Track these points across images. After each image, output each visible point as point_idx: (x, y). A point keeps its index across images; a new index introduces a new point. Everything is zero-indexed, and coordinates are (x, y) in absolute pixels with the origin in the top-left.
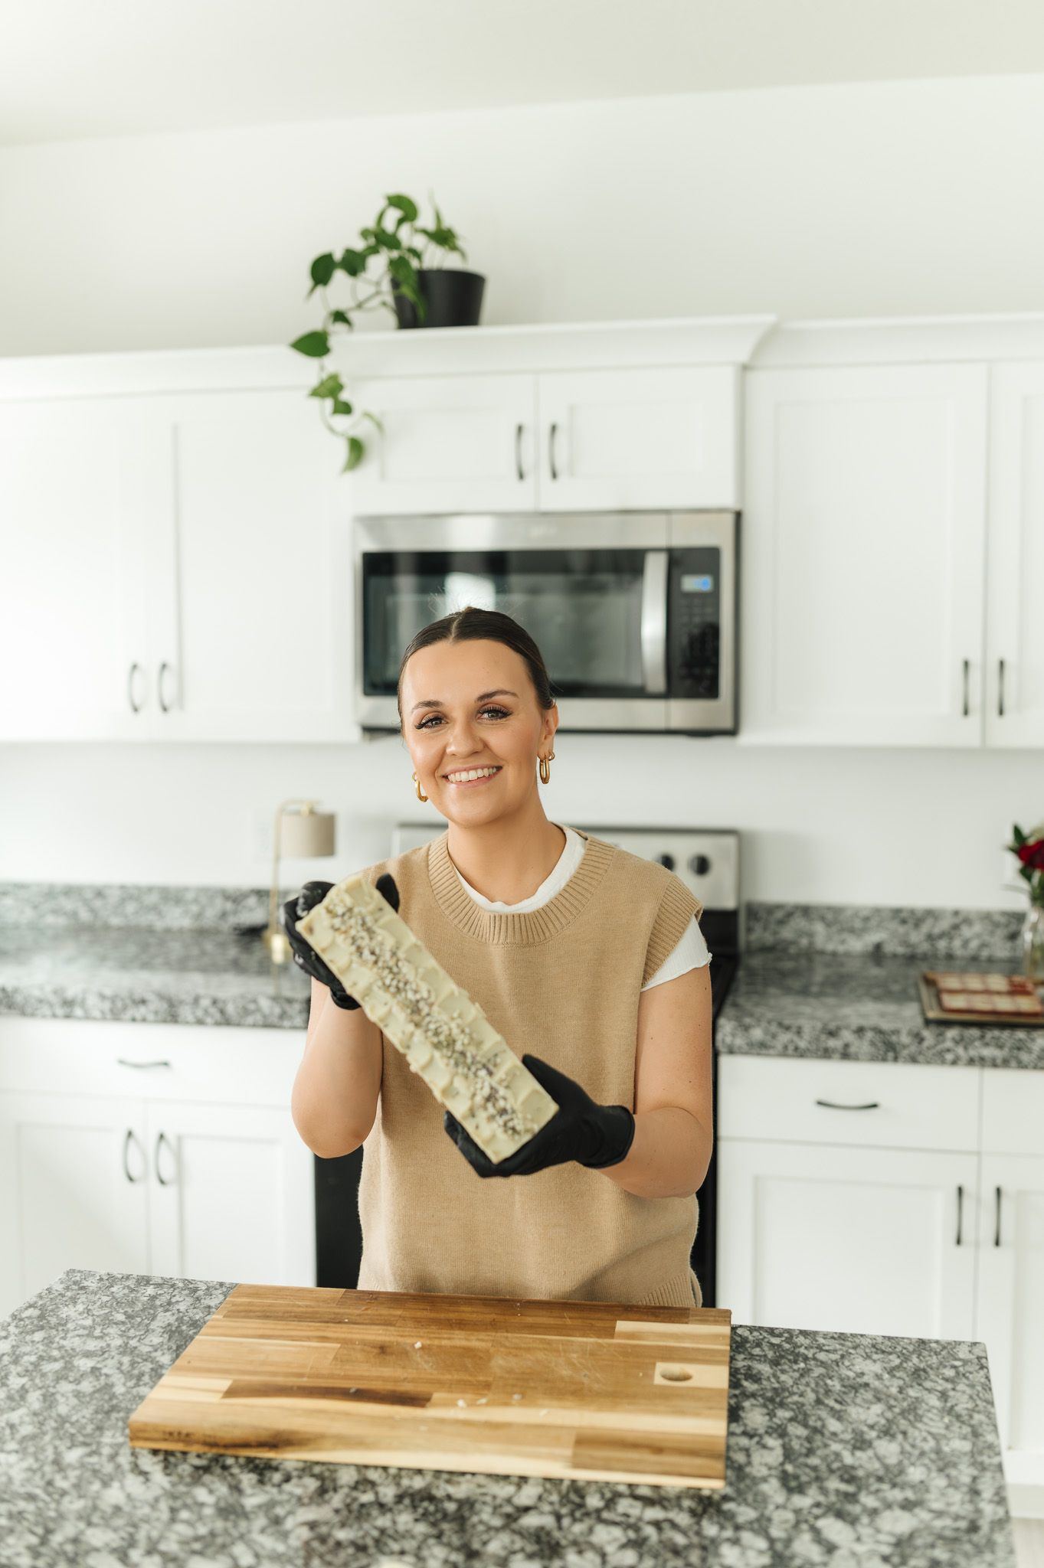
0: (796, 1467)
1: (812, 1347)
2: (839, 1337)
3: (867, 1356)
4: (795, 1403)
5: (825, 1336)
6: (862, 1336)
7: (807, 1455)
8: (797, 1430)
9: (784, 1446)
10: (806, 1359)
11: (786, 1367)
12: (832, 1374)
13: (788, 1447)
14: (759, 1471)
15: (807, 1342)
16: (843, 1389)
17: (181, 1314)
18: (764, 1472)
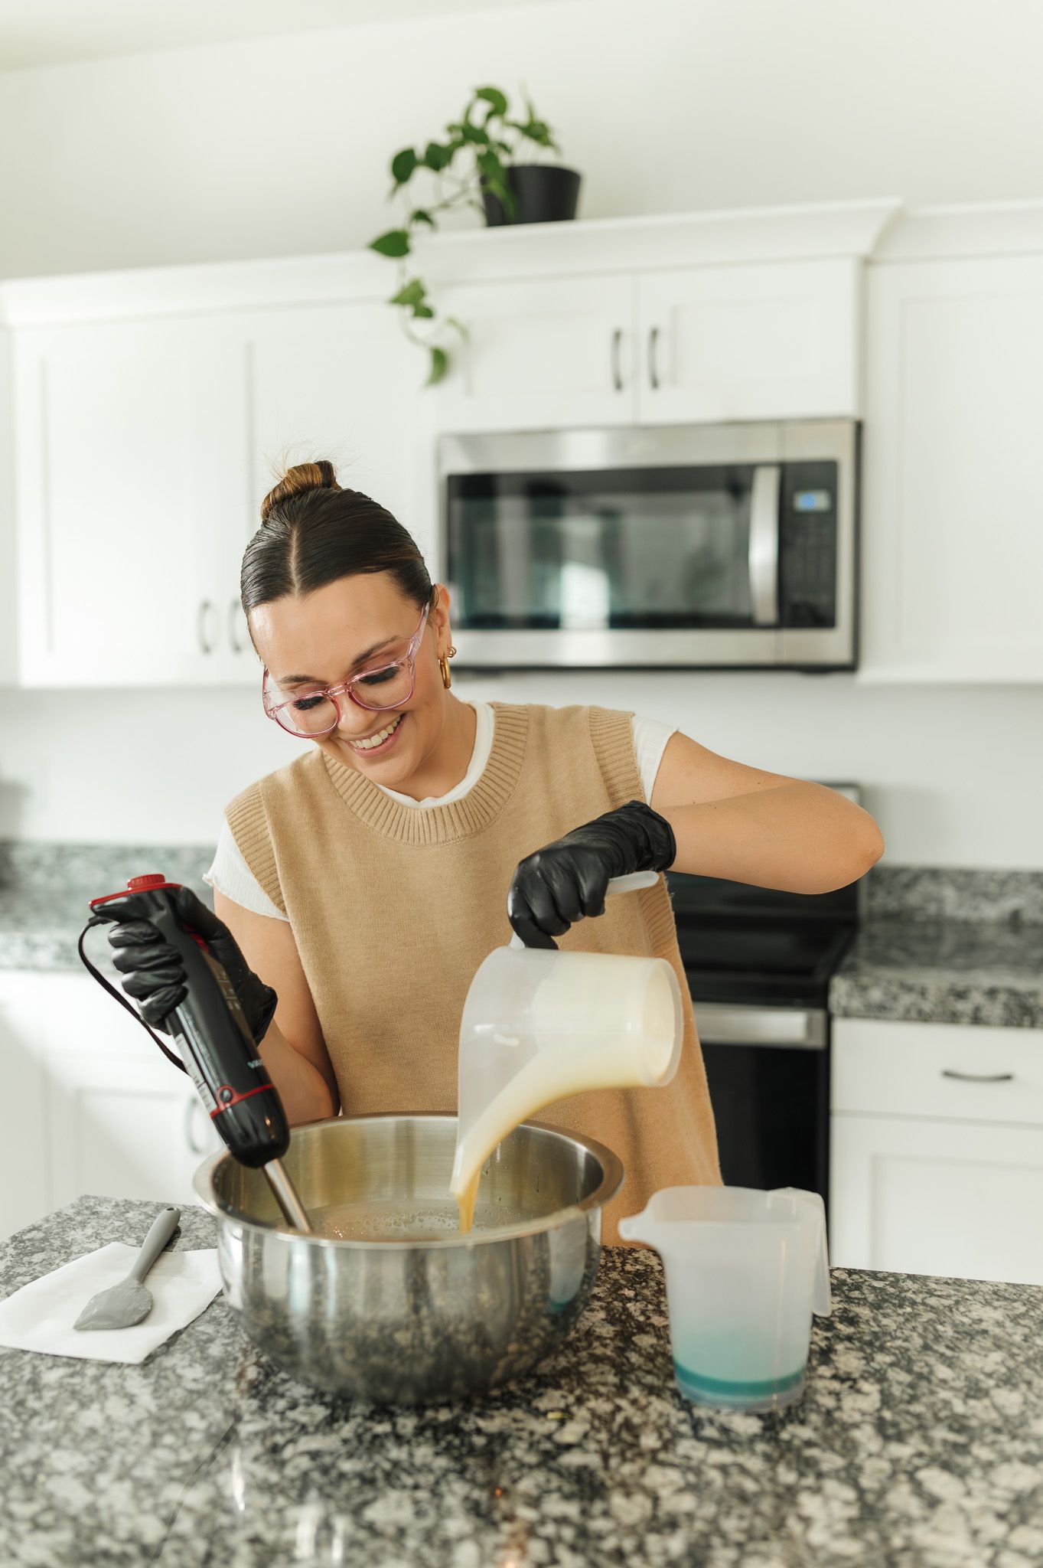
0: (894, 1413)
1: (921, 1292)
2: (954, 1283)
3: (987, 1302)
4: (897, 1348)
5: (937, 1281)
6: (981, 1282)
7: (909, 1402)
8: (899, 1376)
9: (882, 1392)
10: (913, 1303)
11: (889, 1311)
12: (944, 1319)
13: (886, 1392)
14: (850, 1416)
15: (916, 1286)
16: (956, 1335)
18: (857, 1417)
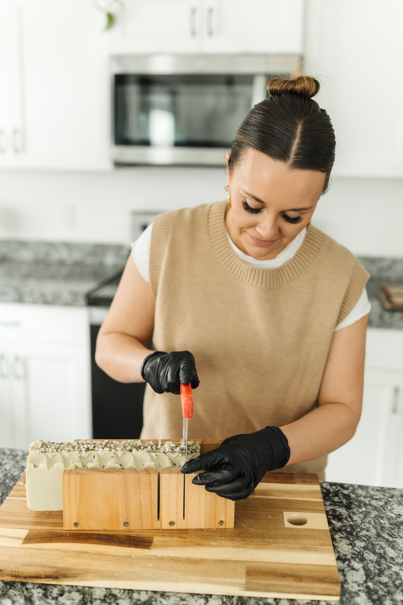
0: (375, 584)
1: (367, 497)
2: (381, 490)
3: (400, 503)
4: (365, 536)
5: (373, 489)
6: (394, 489)
7: (379, 575)
8: (369, 556)
9: (364, 568)
10: (365, 505)
11: (355, 510)
12: (382, 515)
13: (366, 568)
14: (353, 587)
15: (363, 493)
16: (391, 526)
17: (7, 472)
18: (356, 588)
